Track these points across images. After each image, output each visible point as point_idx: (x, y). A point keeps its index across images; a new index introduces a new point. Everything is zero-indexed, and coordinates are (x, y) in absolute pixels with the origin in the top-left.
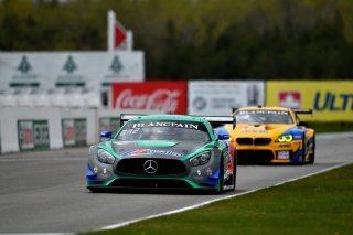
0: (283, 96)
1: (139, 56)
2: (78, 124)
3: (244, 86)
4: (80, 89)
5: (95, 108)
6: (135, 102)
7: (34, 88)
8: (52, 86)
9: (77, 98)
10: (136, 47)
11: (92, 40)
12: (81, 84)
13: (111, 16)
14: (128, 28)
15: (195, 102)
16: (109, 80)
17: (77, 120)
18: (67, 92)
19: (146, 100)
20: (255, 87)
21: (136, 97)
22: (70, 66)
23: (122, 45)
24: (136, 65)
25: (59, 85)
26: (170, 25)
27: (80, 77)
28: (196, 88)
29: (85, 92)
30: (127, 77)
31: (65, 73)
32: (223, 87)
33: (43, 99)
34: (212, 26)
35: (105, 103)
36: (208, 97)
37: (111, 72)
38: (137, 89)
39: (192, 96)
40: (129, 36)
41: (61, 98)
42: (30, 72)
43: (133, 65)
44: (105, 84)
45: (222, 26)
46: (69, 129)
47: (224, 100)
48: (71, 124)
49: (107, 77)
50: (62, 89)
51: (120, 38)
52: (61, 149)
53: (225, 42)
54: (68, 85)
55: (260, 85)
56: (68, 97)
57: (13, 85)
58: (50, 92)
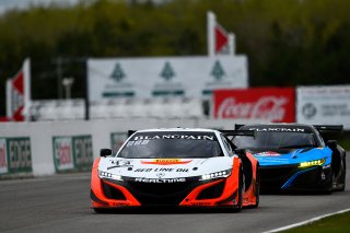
1: (242, 61)
4: (179, 98)
5: (195, 118)
7: (130, 98)
8: (148, 95)
9: (176, 107)
10: (239, 51)
11: (192, 44)
12: (180, 93)
13: (211, 17)
14: (229, 31)
15: (304, 109)
16: (211, 88)
18: (166, 101)
19: (251, 109)
23: (224, 48)
24: (239, 71)
25: (156, 93)
26: (275, 27)
27: (179, 85)
28: (304, 94)
29: (186, 100)
30: (229, 83)
31: (161, 81)
32: (332, 92)
33: (138, 109)
34: (320, 27)
35: (206, 112)
36: (318, 104)
37: (212, 79)
38: (240, 96)
39: (300, 103)
40: (231, 38)
41: (158, 107)
42: (124, 81)
43: (236, 70)
44: (205, 92)
45: (333, 27)
47: (334, 107)
49: (209, 84)
50: (160, 98)
51: (221, 42)
53: (335, 43)
54: (165, 93)
56: (166, 106)
57: (106, 95)
58: (147, 102)
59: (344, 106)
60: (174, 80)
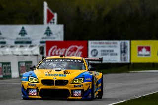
0: (140, 49)
1: (61, 27)
2: (28, 64)
3: (119, 43)
4: (28, 45)
5: (37, 55)
6: (59, 52)
7: (3, 45)
8: (13, 44)
9: (27, 50)
10: (59, 22)
12: (30, 43)
13: (46, 4)
14: (54, 12)
15: (92, 52)
16: (45, 40)
17: (26, 62)
18: (21, 47)
19: (65, 51)
20: (125, 44)
21: (59, 49)
22: (23, 32)
23: (52, 21)
24: (59, 32)
25: (16, 43)
26: (78, 9)
27: (29, 38)
28: (92, 45)
29: (31, 46)
30: (54, 38)
31: (20, 36)
32: (107, 43)
33: (8, 50)
35: (42, 53)
36: (99, 50)
37: (45, 36)
38: (60, 45)
39: (90, 49)
40: (56, 15)
41: (18, 50)
44: (42, 43)
45: (107, 10)
46: (23, 67)
47: (108, 51)
48: (24, 64)
49: (43, 38)
50: (19, 45)
51: (50, 17)
52: (18, 78)
53: (108, 19)
54: (22, 43)
55: (128, 42)
56: (22, 49)
58: (12, 47)
59: (113, 51)
60: (26, 36)
